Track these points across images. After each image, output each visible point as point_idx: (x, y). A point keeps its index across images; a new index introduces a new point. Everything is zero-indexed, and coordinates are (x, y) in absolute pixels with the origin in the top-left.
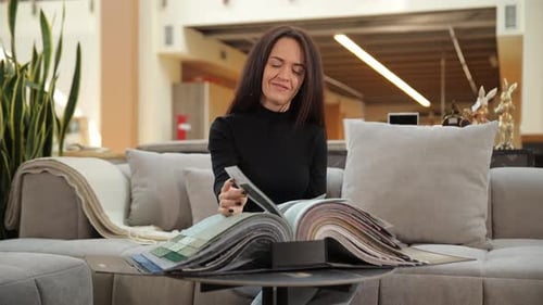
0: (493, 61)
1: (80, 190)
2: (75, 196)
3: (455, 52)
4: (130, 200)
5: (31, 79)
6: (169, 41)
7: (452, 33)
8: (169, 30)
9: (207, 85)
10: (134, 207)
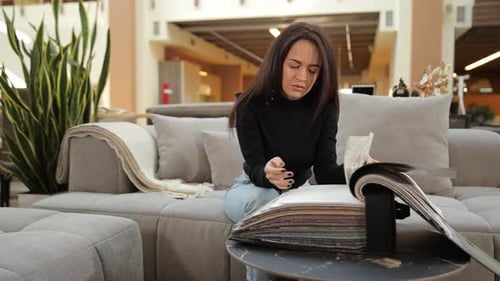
0: (370, 48)
1: (120, 151)
2: (115, 156)
3: (346, 42)
4: (158, 157)
5: (72, 57)
6: (156, 31)
7: (347, 29)
8: (156, 25)
9: (183, 63)
10: (162, 163)
